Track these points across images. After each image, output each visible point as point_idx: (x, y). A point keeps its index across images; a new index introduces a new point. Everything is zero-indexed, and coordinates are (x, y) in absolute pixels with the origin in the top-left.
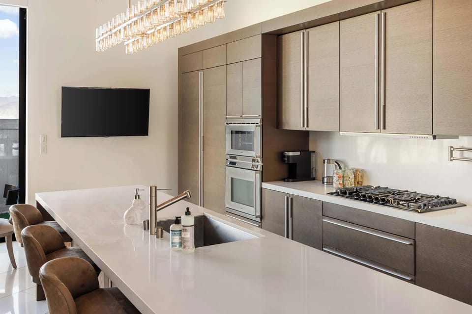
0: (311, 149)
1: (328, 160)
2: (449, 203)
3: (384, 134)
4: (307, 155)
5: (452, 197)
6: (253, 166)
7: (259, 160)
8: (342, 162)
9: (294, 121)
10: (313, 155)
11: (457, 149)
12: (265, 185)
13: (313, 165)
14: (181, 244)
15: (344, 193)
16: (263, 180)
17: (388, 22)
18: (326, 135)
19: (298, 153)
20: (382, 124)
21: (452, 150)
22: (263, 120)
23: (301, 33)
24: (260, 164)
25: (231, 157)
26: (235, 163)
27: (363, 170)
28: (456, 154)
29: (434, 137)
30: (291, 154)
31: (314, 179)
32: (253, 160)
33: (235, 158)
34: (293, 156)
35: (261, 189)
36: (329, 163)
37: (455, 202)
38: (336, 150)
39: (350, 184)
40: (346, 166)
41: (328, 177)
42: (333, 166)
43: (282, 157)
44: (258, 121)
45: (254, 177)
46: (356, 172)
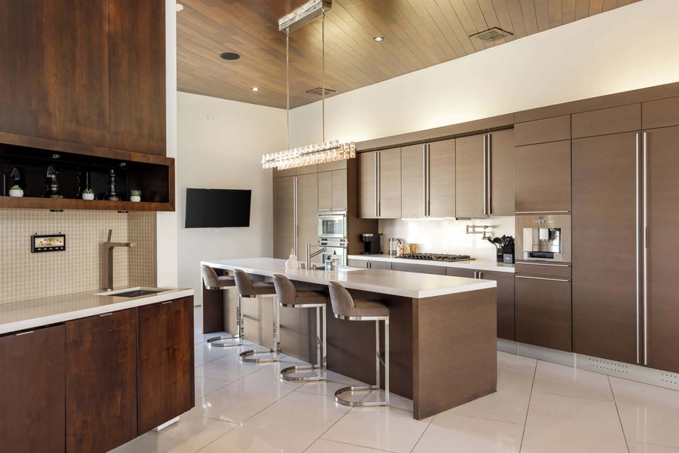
0: (379, 233)
1: (393, 239)
2: (466, 258)
3: (429, 219)
4: (378, 237)
5: (468, 255)
6: (341, 244)
7: (346, 240)
8: (402, 240)
9: (369, 212)
10: (381, 237)
11: (471, 227)
12: (351, 257)
13: (381, 244)
14: (331, 269)
15: (404, 257)
16: (348, 254)
17: (431, 151)
18: (391, 221)
19: (372, 235)
20: (428, 213)
21: (468, 227)
22: (348, 212)
23: (375, 153)
24: (346, 243)
25: (323, 240)
26: (326, 244)
27: (416, 245)
28: (470, 230)
29: (457, 219)
30: (367, 235)
31: (382, 253)
32: (341, 240)
33: (326, 240)
34: (369, 237)
35: (347, 259)
36: (393, 241)
37: (469, 257)
38: (398, 232)
39: (408, 251)
40: (404, 242)
41: (393, 251)
42: (395, 242)
43: (361, 237)
44: (345, 213)
45: (341, 252)
46: (411, 246)
